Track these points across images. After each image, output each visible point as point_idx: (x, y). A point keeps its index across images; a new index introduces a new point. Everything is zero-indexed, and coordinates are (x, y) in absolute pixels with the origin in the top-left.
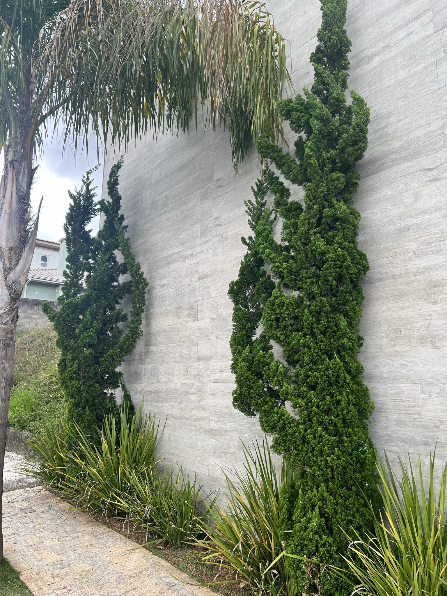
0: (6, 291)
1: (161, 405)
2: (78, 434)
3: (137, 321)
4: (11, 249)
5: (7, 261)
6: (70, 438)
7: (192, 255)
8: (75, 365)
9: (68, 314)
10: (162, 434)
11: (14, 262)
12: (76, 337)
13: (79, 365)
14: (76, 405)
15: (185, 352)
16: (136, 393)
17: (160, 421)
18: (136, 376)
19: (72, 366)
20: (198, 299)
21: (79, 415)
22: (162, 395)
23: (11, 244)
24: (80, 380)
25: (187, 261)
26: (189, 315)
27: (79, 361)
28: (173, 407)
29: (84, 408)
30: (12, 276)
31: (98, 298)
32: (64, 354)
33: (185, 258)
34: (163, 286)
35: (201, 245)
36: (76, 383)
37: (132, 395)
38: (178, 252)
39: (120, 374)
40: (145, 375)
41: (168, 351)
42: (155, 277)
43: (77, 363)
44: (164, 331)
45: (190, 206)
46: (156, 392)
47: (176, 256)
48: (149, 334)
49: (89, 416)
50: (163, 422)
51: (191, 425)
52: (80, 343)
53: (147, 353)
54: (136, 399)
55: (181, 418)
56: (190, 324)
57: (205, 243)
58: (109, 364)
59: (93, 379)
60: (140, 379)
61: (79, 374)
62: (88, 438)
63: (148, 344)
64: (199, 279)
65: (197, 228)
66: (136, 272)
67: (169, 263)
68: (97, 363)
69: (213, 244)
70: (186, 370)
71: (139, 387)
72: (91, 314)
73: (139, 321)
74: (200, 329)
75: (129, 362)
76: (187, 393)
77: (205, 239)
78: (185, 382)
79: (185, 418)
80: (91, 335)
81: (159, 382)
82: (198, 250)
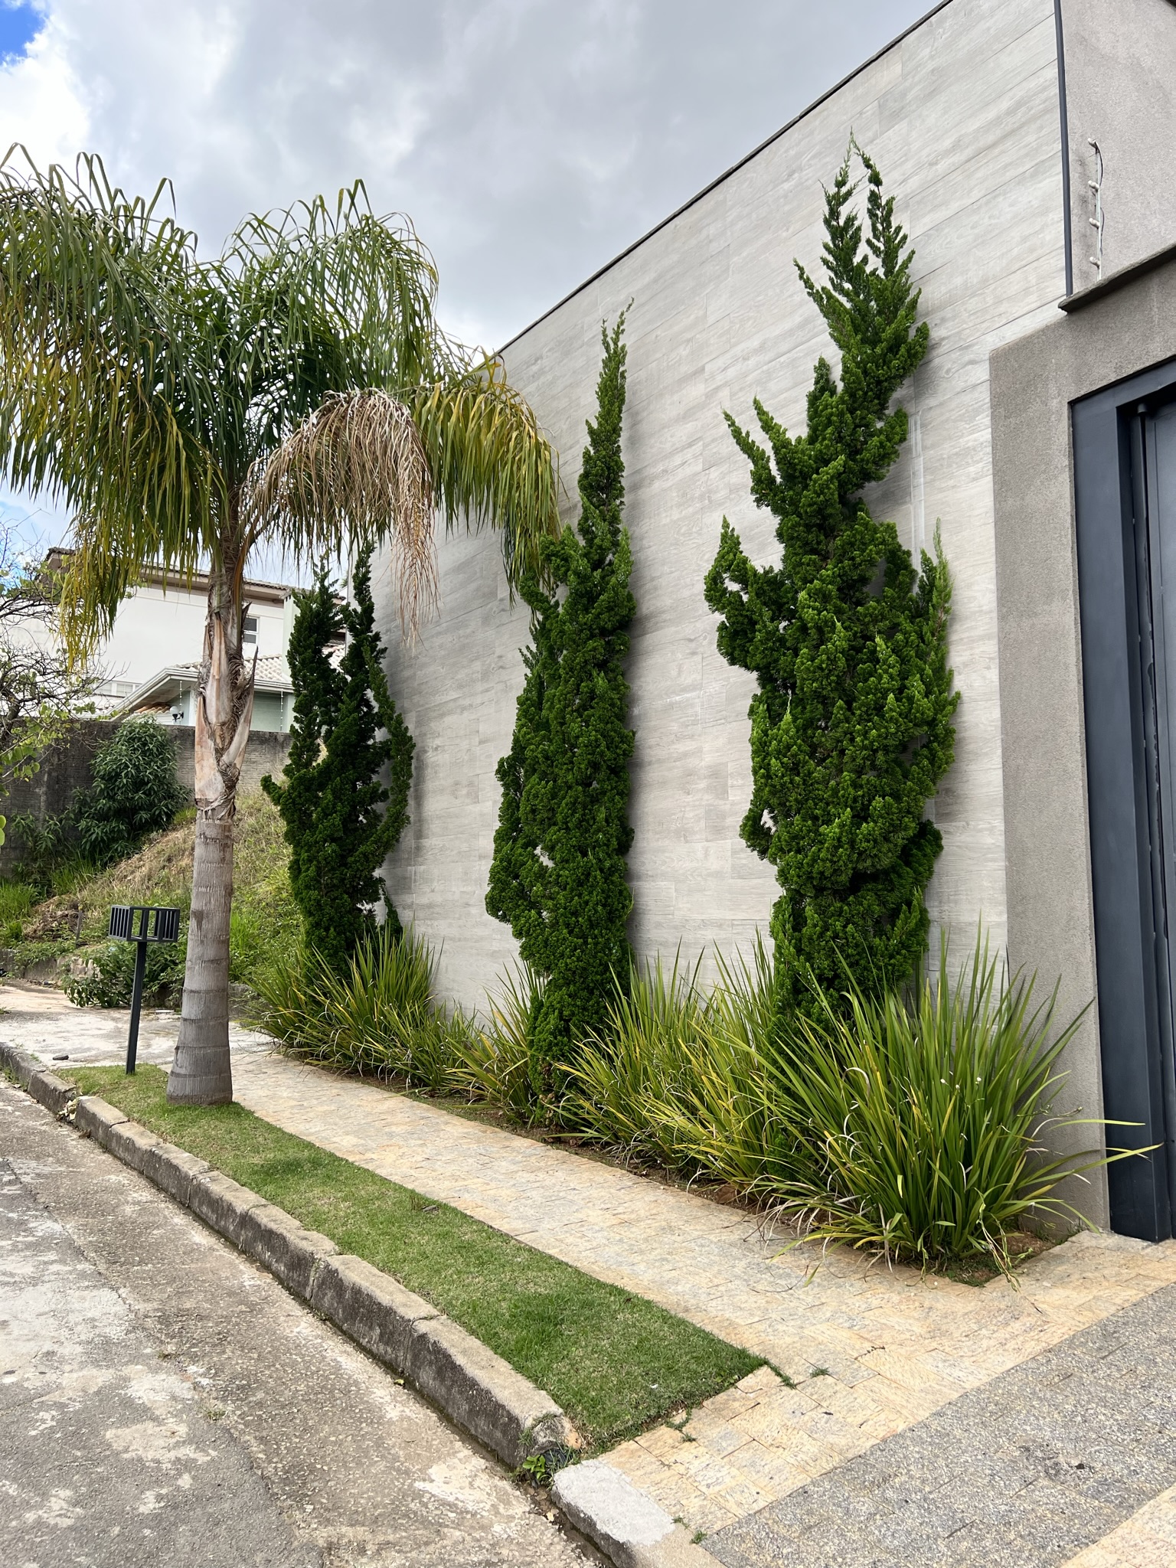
0: (219, 778)
1: (436, 923)
2: (320, 965)
3: (400, 802)
4: (223, 724)
5: (218, 741)
6: (309, 970)
7: (471, 705)
8: (313, 868)
9: (300, 793)
10: (439, 964)
11: (227, 741)
12: (313, 827)
13: (319, 869)
14: (316, 925)
15: (464, 847)
16: (404, 908)
17: (435, 945)
18: (404, 884)
19: (308, 869)
20: (478, 772)
21: (321, 940)
22: (437, 910)
23: (223, 718)
24: (320, 890)
25: (466, 714)
26: (468, 794)
27: (319, 862)
28: (450, 925)
29: (327, 930)
30: (225, 758)
31: (343, 768)
32: (295, 853)
33: (463, 709)
34: (436, 749)
35: (482, 692)
36: (314, 894)
37: (399, 910)
38: (455, 700)
39: (381, 880)
40: (415, 881)
41: (444, 846)
42: (425, 735)
43: (316, 866)
44: (439, 817)
45: (469, 631)
46: (430, 906)
47: (452, 705)
48: (419, 821)
49: (334, 939)
50: (438, 948)
51: (472, 948)
52: (318, 836)
53: (418, 848)
54: (405, 916)
55: (460, 940)
56: (470, 807)
57: (487, 691)
58: (362, 865)
59: (338, 887)
60: (410, 888)
61: (319, 882)
62: (333, 969)
63: (419, 835)
64: (481, 742)
65: (477, 666)
66: (395, 728)
67: (442, 715)
68: (344, 864)
69: (496, 693)
70: (466, 873)
71: (408, 899)
72: (334, 792)
73: (403, 802)
74: (482, 815)
75: (394, 862)
76: (468, 905)
77: (486, 686)
78: (465, 889)
79: (466, 939)
80: (333, 824)
81: (433, 891)
82: (478, 700)
